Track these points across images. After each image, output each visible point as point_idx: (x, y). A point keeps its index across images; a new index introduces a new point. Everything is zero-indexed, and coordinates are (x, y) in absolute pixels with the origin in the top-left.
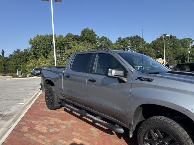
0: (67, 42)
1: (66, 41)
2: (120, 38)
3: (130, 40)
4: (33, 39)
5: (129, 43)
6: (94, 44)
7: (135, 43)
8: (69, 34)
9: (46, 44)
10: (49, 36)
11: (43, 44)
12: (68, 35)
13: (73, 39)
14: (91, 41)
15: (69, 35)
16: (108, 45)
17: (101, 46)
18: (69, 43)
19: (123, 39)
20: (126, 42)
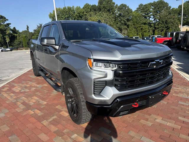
0: (85, 13)
1: (83, 13)
2: (141, 5)
3: (153, 6)
4: (52, 13)
5: (151, 10)
6: (111, 13)
7: (158, 9)
8: (86, 4)
9: (64, 17)
10: (67, 8)
11: (62, 17)
12: (85, 6)
13: (90, 9)
14: (109, 11)
15: (87, 6)
16: (127, 13)
17: (120, 15)
18: (87, 15)
19: (145, 5)
20: (147, 9)
